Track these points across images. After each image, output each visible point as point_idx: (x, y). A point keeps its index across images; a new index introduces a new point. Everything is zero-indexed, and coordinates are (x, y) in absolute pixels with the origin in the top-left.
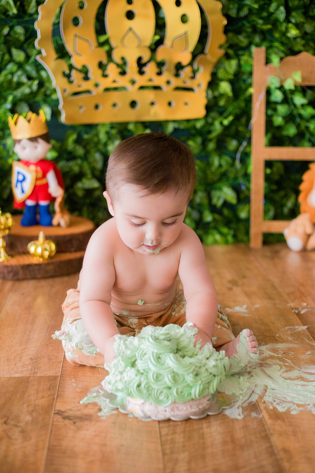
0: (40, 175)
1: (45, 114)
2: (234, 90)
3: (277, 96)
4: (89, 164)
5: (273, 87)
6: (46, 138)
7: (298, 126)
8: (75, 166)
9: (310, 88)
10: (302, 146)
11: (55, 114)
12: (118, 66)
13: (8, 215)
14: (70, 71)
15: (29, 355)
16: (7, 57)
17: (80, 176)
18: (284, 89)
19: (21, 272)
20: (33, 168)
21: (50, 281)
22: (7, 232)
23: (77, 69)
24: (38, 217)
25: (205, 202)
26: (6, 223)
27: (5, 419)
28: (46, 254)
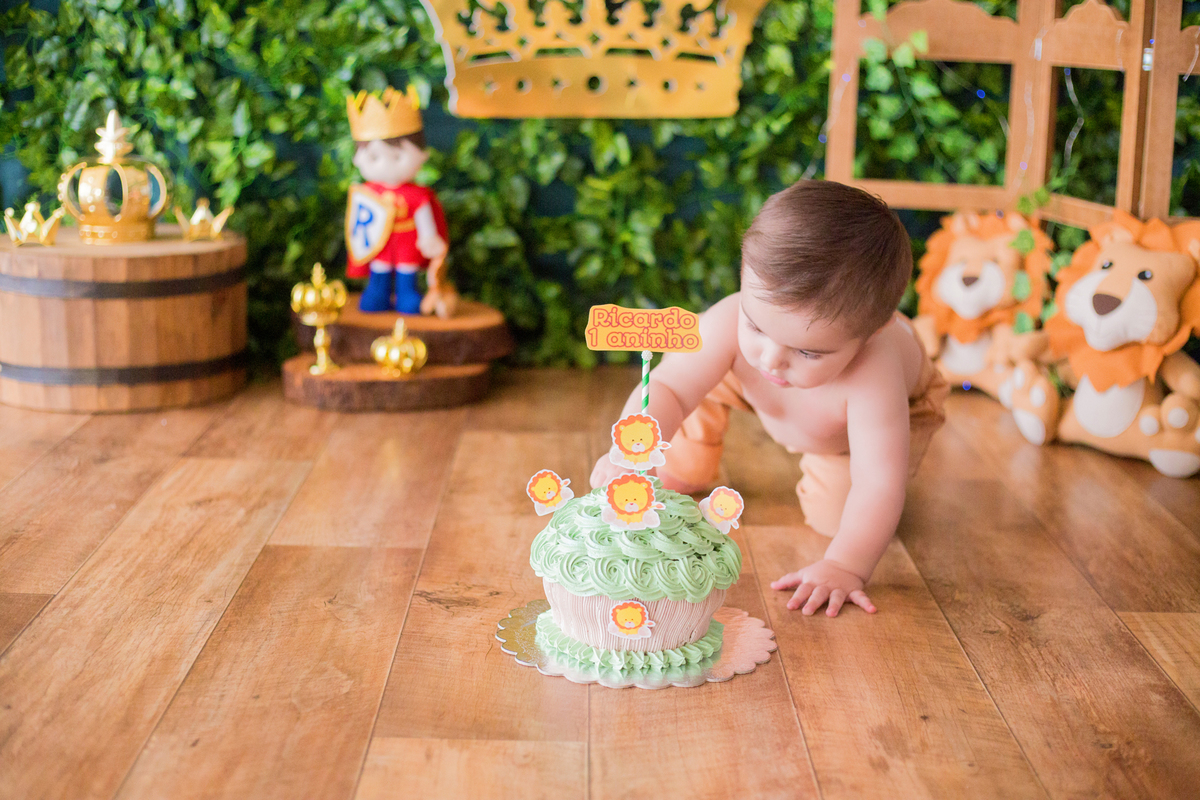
0: (403, 212)
1: (419, 93)
2: (797, 63)
3: (881, 78)
4: (501, 198)
5: (872, 60)
6: (418, 139)
7: (921, 142)
8: (471, 201)
9: (952, 65)
10: (930, 180)
11: (438, 95)
12: (568, 6)
13: (338, 284)
14: (472, 13)
15: (370, 520)
17: (479, 222)
18: (893, 64)
19: (357, 398)
20: (389, 197)
21: (413, 417)
22: (333, 317)
23: (485, 10)
24: (394, 299)
26: (333, 302)
27: (331, 598)
28: (408, 365)
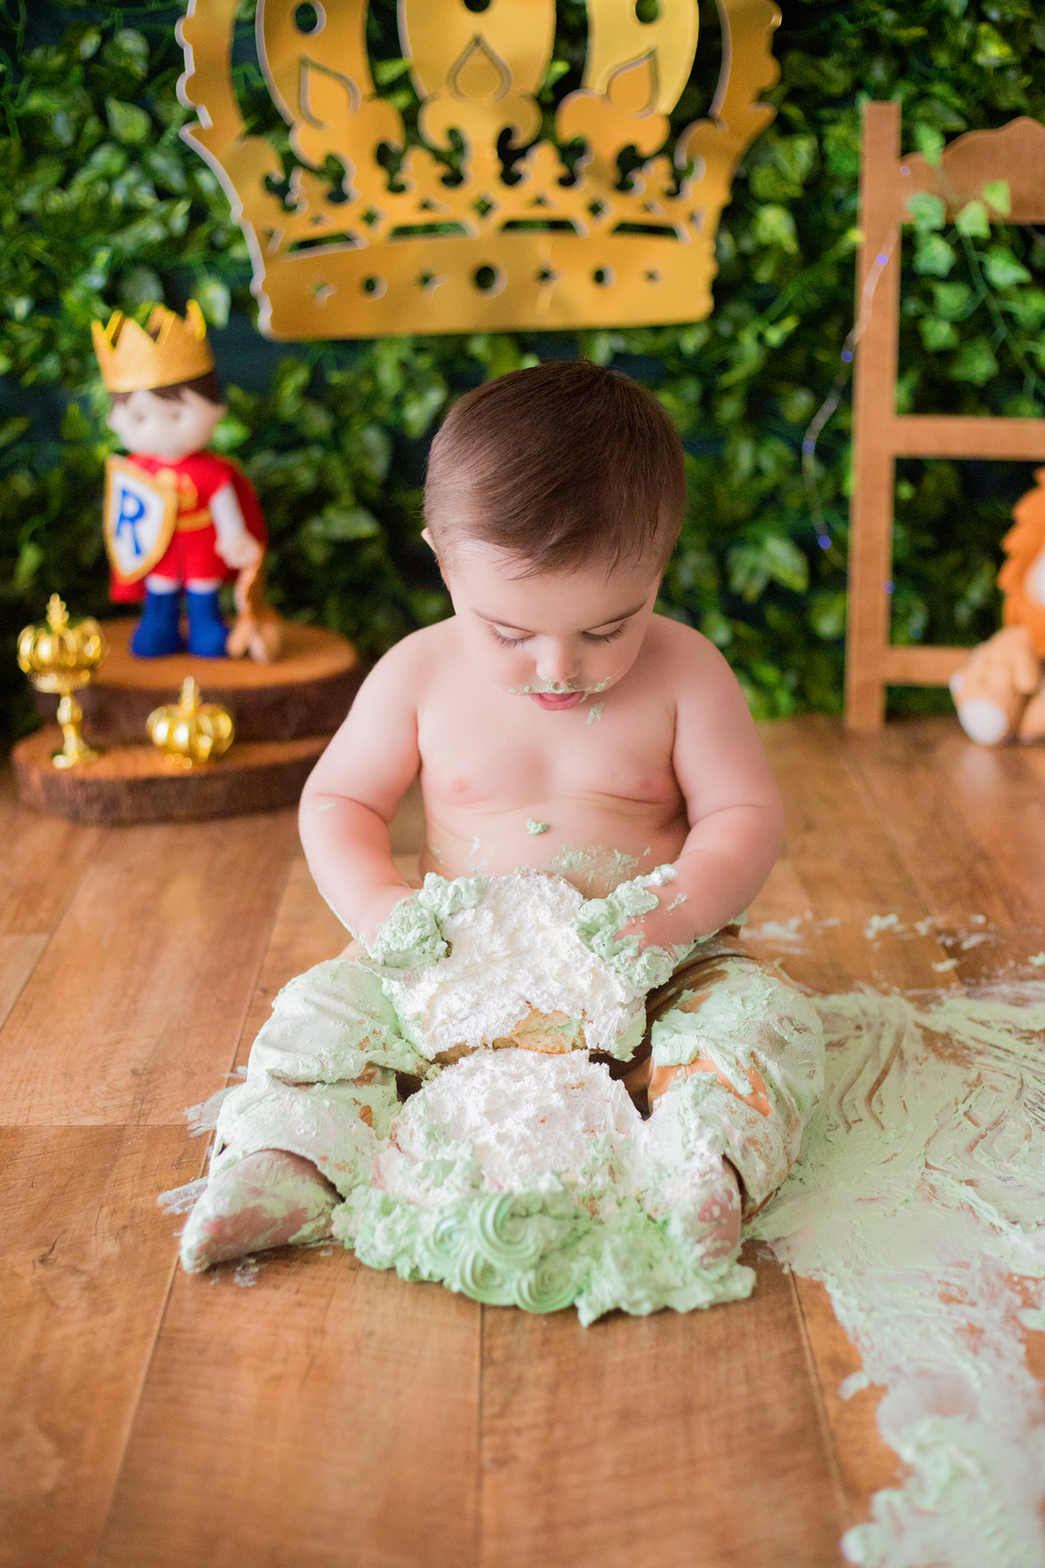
0: (190, 499)
2: (801, 232)
3: (937, 256)
4: (347, 461)
5: (922, 226)
6: (208, 386)
7: (1002, 351)
8: (302, 471)
10: (1016, 414)
11: (242, 305)
12: (438, 156)
13: (90, 625)
14: (288, 174)
15: (129, 1060)
16: (92, 127)
17: (318, 499)
18: (957, 233)
19: (126, 802)
20: (167, 477)
21: (215, 830)
22: (85, 677)
23: (308, 168)
24: (185, 627)
25: (710, 583)
26: (80, 652)
27: (46, 1249)
28: (205, 745)
